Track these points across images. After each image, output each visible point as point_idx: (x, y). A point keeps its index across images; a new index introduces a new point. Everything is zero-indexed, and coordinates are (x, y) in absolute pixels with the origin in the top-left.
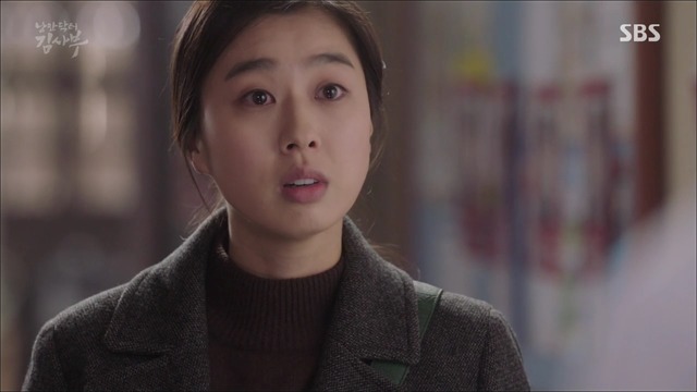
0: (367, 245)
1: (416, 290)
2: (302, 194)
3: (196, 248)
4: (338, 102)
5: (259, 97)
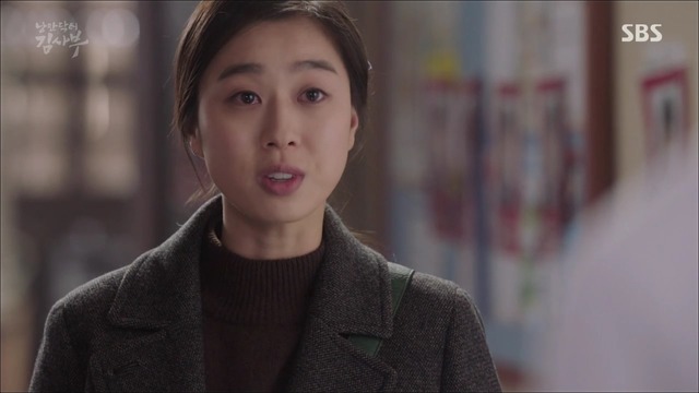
0: (345, 230)
1: (390, 270)
3: (191, 233)
4: (320, 104)
5: (247, 97)
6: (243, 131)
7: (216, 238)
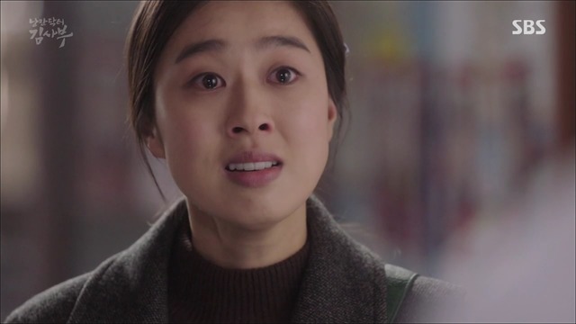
1: (388, 274)
5: (209, 80)
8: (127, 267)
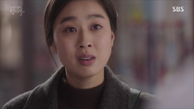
1: (131, 92)
2: (86, 62)
4: (99, 31)
5: (71, 29)
6: (70, 43)
7: (65, 80)
8: (44, 89)
